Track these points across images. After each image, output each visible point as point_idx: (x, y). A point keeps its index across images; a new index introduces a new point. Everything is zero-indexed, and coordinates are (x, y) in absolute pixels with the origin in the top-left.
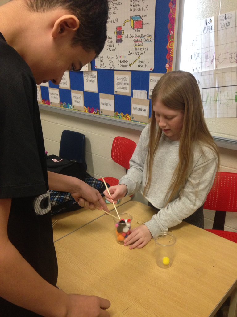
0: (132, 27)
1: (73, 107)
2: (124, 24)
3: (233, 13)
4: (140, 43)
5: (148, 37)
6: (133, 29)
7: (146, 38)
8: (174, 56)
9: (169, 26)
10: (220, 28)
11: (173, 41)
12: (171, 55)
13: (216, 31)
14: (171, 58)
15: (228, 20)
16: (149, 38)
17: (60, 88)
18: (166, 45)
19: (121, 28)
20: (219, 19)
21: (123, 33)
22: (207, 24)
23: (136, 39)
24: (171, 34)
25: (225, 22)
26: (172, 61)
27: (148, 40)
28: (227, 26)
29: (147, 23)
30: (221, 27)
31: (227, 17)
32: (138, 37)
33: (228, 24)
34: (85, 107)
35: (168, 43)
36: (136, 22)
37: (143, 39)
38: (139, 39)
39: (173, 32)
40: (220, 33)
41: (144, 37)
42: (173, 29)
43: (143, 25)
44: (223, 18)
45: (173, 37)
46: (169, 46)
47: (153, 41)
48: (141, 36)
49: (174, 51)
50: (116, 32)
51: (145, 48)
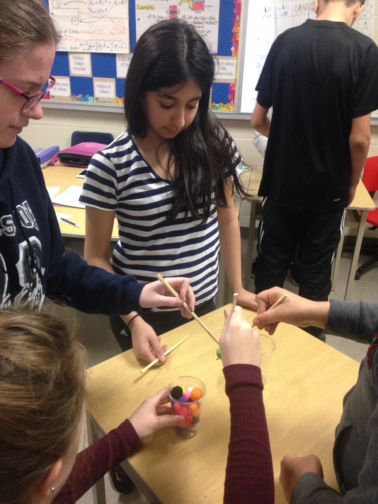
0: (190, 8)
1: (97, 99)
2: (180, 4)
3: (290, 4)
4: (201, 25)
5: (210, 19)
6: (192, 10)
7: (209, 21)
8: (240, 39)
9: (235, 11)
10: (278, 16)
11: (239, 26)
12: (237, 39)
13: (276, 18)
14: (237, 42)
15: (285, 10)
16: (212, 21)
17: (71, 75)
18: (232, 29)
19: (177, 8)
20: (278, 8)
21: (178, 13)
22: (266, 12)
23: (196, 21)
24: (237, 18)
25: (283, 11)
26: (238, 44)
27: (211, 23)
28: (285, 15)
29: (210, 6)
30: (280, 15)
31: (284, 7)
32: (198, 18)
33: (285, 14)
34: (117, 98)
35: (233, 27)
36: (196, 3)
37: (204, 21)
38: (200, 20)
39: (240, 17)
40: (279, 20)
41: (206, 19)
42: (239, 14)
43: (205, 7)
44: (282, 8)
45: (239, 21)
46: (234, 30)
47: (218, 24)
48: (202, 18)
49: (240, 34)
50: (168, 11)
51: (206, 30)
